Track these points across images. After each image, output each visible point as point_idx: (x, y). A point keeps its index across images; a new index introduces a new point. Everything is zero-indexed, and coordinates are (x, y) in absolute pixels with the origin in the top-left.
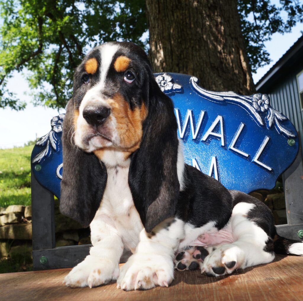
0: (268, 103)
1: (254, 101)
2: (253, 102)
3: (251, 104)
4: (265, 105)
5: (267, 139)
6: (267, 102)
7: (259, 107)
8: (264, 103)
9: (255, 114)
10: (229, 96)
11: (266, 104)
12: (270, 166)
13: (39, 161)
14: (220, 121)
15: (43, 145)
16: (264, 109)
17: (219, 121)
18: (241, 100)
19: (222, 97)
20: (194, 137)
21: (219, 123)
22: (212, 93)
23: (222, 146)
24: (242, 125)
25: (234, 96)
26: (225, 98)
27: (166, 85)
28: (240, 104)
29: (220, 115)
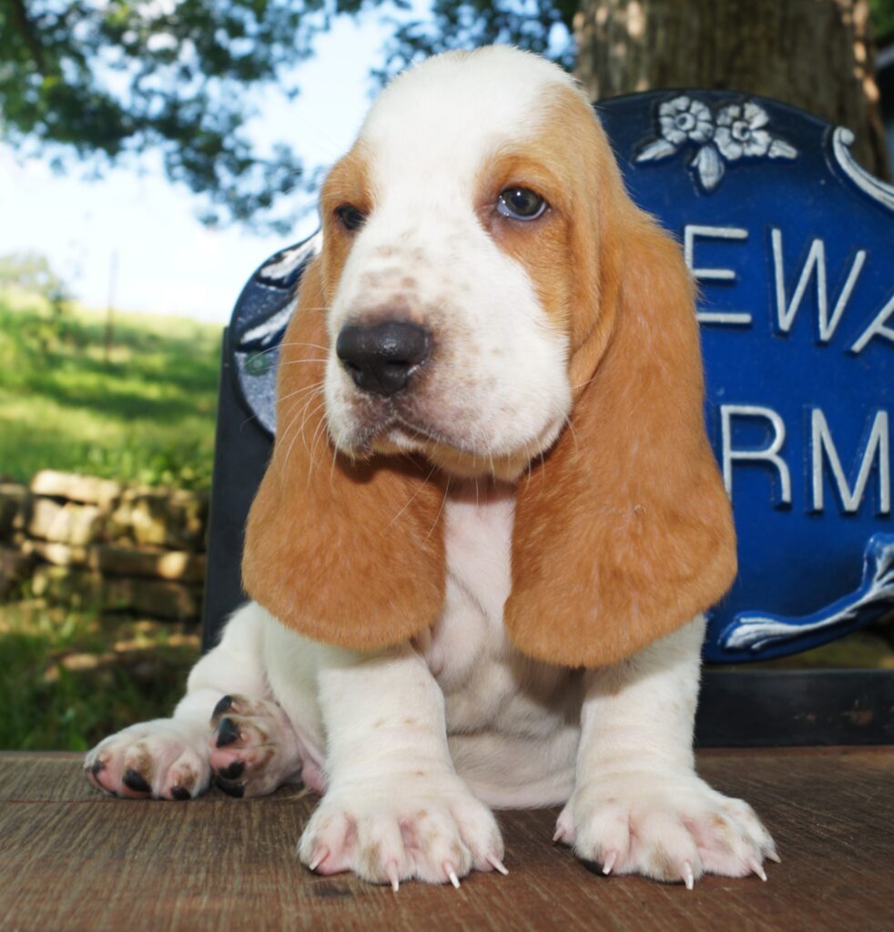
13: (267, 340)
15: (285, 281)
20: (825, 333)
27: (747, 136)
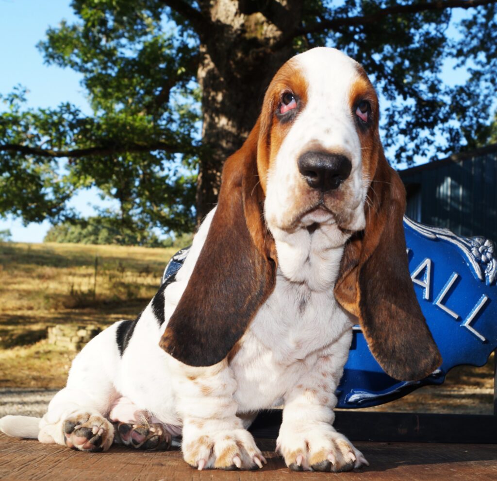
0: (492, 252)
1: (475, 246)
2: (473, 247)
3: (470, 249)
4: (487, 254)
5: (484, 299)
6: (491, 250)
7: (480, 255)
8: (487, 252)
9: (473, 264)
10: (444, 234)
11: (489, 252)
12: (484, 335)
14: (428, 265)
16: (486, 258)
17: (426, 267)
18: (458, 243)
19: (435, 234)
21: (425, 269)
22: (422, 227)
23: (425, 300)
24: (455, 276)
25: (450, 235)
26: (438, 236)
28: (456, 246)
29: (429, 257)
